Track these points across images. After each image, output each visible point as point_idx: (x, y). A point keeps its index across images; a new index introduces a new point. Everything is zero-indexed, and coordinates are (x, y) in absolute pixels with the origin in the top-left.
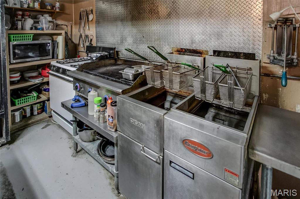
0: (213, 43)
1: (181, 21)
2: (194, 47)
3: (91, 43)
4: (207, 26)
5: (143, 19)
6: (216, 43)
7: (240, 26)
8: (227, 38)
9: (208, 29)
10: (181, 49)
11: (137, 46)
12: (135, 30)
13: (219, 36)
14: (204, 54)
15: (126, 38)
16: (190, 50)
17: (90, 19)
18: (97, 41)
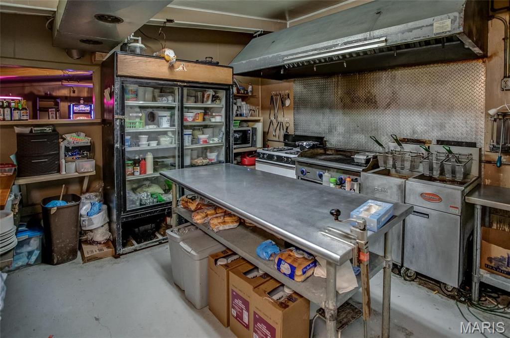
0: (436, 133)
1: (402, 112)
2: (415, 137)
3: (286, 132)
4: (430, 118)
5: (358, 108)
6: (439, 133)
7: (463, 118)
8: (450, 129)
9: (431, 120)
10: (404, 139)
11: (350, 135)
12: (347, 119)
13: (442, 127)
14: (427, 143)
15: (335, 127)
16: (413, 139)
17: (287, 105)
18: (296, 129)
